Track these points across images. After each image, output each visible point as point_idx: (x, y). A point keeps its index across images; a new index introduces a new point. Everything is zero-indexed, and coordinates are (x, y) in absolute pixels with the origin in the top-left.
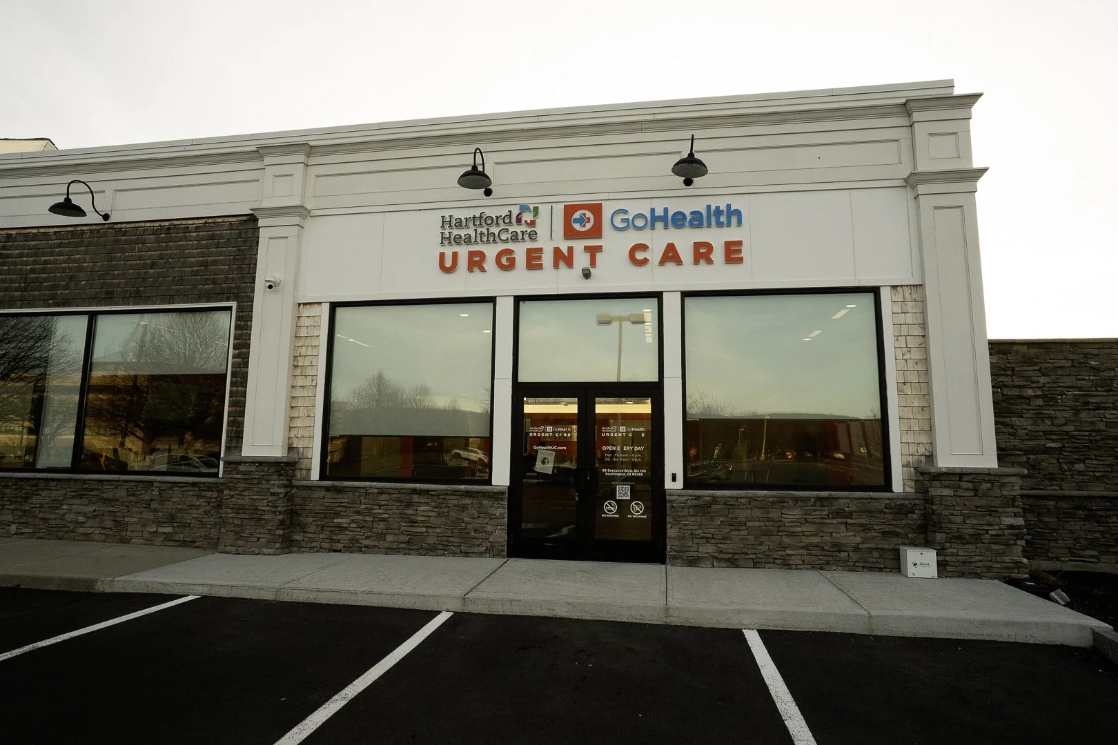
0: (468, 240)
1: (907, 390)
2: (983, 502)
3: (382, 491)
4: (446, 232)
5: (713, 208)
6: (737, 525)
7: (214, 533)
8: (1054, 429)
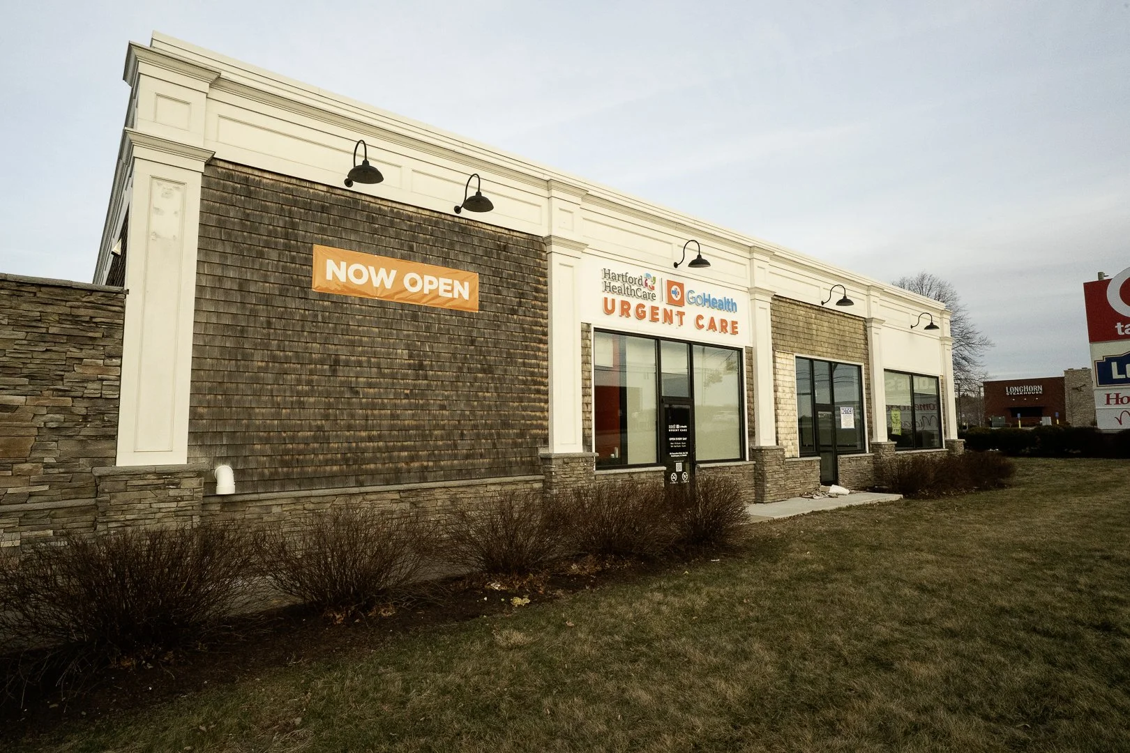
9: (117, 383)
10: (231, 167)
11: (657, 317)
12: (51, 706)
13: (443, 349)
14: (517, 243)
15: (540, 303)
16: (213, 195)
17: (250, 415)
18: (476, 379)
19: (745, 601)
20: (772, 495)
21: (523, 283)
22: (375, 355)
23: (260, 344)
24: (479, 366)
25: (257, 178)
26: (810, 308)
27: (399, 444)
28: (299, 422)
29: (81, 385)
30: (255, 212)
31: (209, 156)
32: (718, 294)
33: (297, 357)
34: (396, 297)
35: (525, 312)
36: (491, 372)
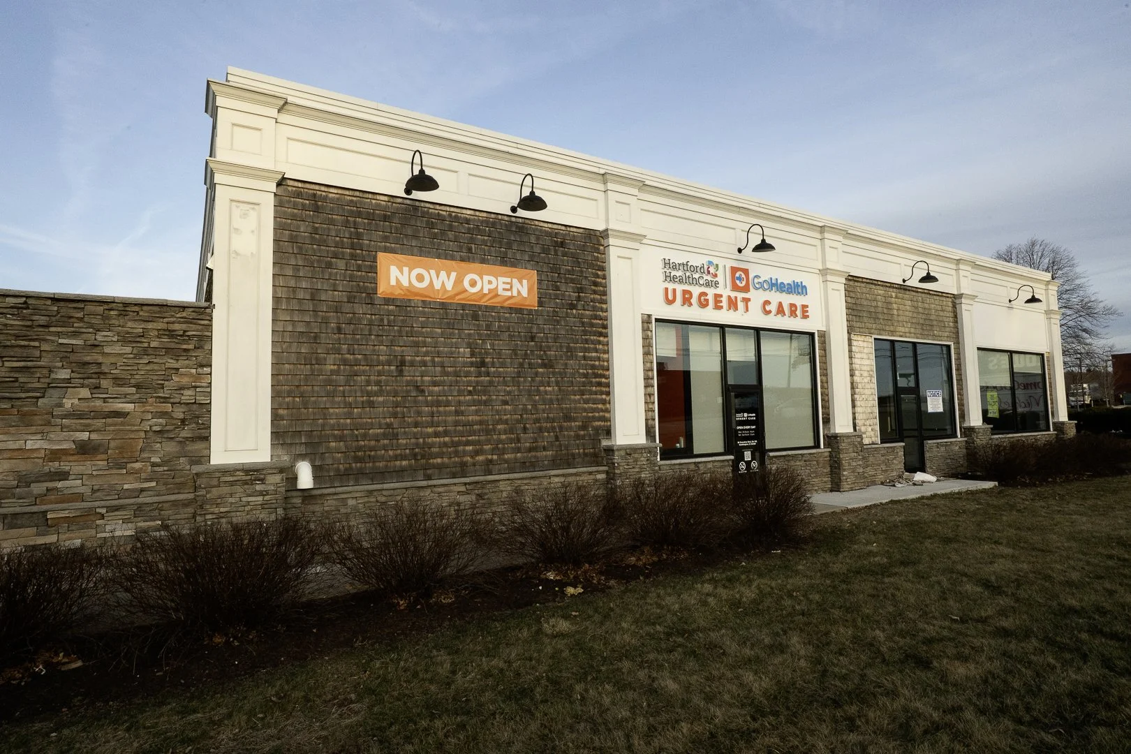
9: (208, 390)
10: (300, 185)
11: (721, 304)
12: (158, 674)
13: (504, 346)
14: (574, 238)
15: (599, 297)
16: (285, 213)
17: (324, 414)
18: (537, 374)
19: (795, 594)
20: (850, 483)
21: (581, 278)
22: (439, 354)
23: (331, 349)
24: (540, 361)
25: (324, 194)
26: (890, 287)
27: (464, 439)
28: (369, 420)
29: (178, 392)
30: (323, 225)
31: (280, 177)
32: (786, 278)
33: (366, 359)
34: (457, 298)
35: (584, 307)
36: (552, 367)
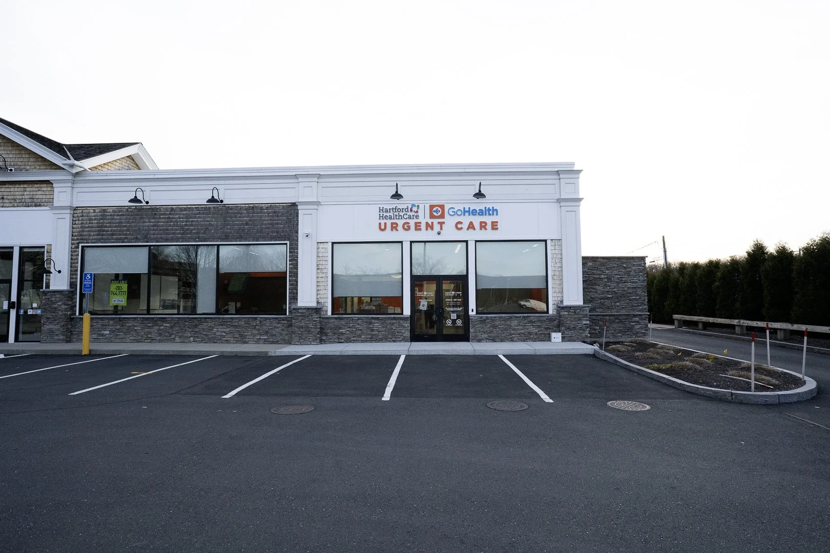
0: (390, 218)
1: (555, 277)
2: (577, 316)
3: (359, 319)
4: (381, 214)
5: (487, 208)
6: (495, 327)
7: (286, 338)
8: (610, 290)
